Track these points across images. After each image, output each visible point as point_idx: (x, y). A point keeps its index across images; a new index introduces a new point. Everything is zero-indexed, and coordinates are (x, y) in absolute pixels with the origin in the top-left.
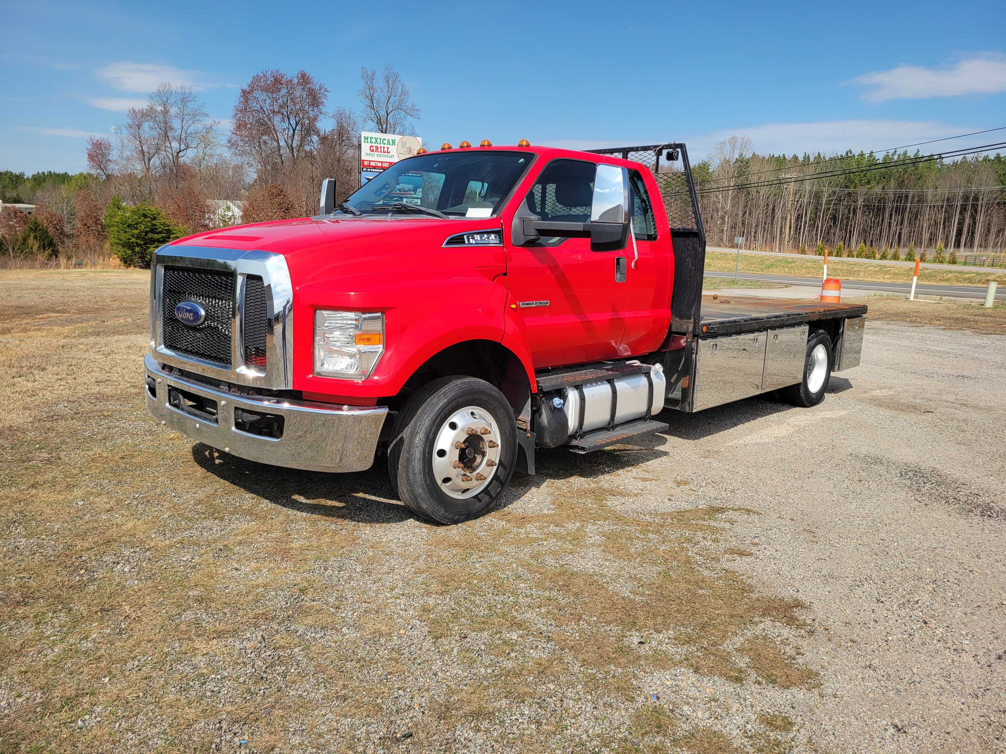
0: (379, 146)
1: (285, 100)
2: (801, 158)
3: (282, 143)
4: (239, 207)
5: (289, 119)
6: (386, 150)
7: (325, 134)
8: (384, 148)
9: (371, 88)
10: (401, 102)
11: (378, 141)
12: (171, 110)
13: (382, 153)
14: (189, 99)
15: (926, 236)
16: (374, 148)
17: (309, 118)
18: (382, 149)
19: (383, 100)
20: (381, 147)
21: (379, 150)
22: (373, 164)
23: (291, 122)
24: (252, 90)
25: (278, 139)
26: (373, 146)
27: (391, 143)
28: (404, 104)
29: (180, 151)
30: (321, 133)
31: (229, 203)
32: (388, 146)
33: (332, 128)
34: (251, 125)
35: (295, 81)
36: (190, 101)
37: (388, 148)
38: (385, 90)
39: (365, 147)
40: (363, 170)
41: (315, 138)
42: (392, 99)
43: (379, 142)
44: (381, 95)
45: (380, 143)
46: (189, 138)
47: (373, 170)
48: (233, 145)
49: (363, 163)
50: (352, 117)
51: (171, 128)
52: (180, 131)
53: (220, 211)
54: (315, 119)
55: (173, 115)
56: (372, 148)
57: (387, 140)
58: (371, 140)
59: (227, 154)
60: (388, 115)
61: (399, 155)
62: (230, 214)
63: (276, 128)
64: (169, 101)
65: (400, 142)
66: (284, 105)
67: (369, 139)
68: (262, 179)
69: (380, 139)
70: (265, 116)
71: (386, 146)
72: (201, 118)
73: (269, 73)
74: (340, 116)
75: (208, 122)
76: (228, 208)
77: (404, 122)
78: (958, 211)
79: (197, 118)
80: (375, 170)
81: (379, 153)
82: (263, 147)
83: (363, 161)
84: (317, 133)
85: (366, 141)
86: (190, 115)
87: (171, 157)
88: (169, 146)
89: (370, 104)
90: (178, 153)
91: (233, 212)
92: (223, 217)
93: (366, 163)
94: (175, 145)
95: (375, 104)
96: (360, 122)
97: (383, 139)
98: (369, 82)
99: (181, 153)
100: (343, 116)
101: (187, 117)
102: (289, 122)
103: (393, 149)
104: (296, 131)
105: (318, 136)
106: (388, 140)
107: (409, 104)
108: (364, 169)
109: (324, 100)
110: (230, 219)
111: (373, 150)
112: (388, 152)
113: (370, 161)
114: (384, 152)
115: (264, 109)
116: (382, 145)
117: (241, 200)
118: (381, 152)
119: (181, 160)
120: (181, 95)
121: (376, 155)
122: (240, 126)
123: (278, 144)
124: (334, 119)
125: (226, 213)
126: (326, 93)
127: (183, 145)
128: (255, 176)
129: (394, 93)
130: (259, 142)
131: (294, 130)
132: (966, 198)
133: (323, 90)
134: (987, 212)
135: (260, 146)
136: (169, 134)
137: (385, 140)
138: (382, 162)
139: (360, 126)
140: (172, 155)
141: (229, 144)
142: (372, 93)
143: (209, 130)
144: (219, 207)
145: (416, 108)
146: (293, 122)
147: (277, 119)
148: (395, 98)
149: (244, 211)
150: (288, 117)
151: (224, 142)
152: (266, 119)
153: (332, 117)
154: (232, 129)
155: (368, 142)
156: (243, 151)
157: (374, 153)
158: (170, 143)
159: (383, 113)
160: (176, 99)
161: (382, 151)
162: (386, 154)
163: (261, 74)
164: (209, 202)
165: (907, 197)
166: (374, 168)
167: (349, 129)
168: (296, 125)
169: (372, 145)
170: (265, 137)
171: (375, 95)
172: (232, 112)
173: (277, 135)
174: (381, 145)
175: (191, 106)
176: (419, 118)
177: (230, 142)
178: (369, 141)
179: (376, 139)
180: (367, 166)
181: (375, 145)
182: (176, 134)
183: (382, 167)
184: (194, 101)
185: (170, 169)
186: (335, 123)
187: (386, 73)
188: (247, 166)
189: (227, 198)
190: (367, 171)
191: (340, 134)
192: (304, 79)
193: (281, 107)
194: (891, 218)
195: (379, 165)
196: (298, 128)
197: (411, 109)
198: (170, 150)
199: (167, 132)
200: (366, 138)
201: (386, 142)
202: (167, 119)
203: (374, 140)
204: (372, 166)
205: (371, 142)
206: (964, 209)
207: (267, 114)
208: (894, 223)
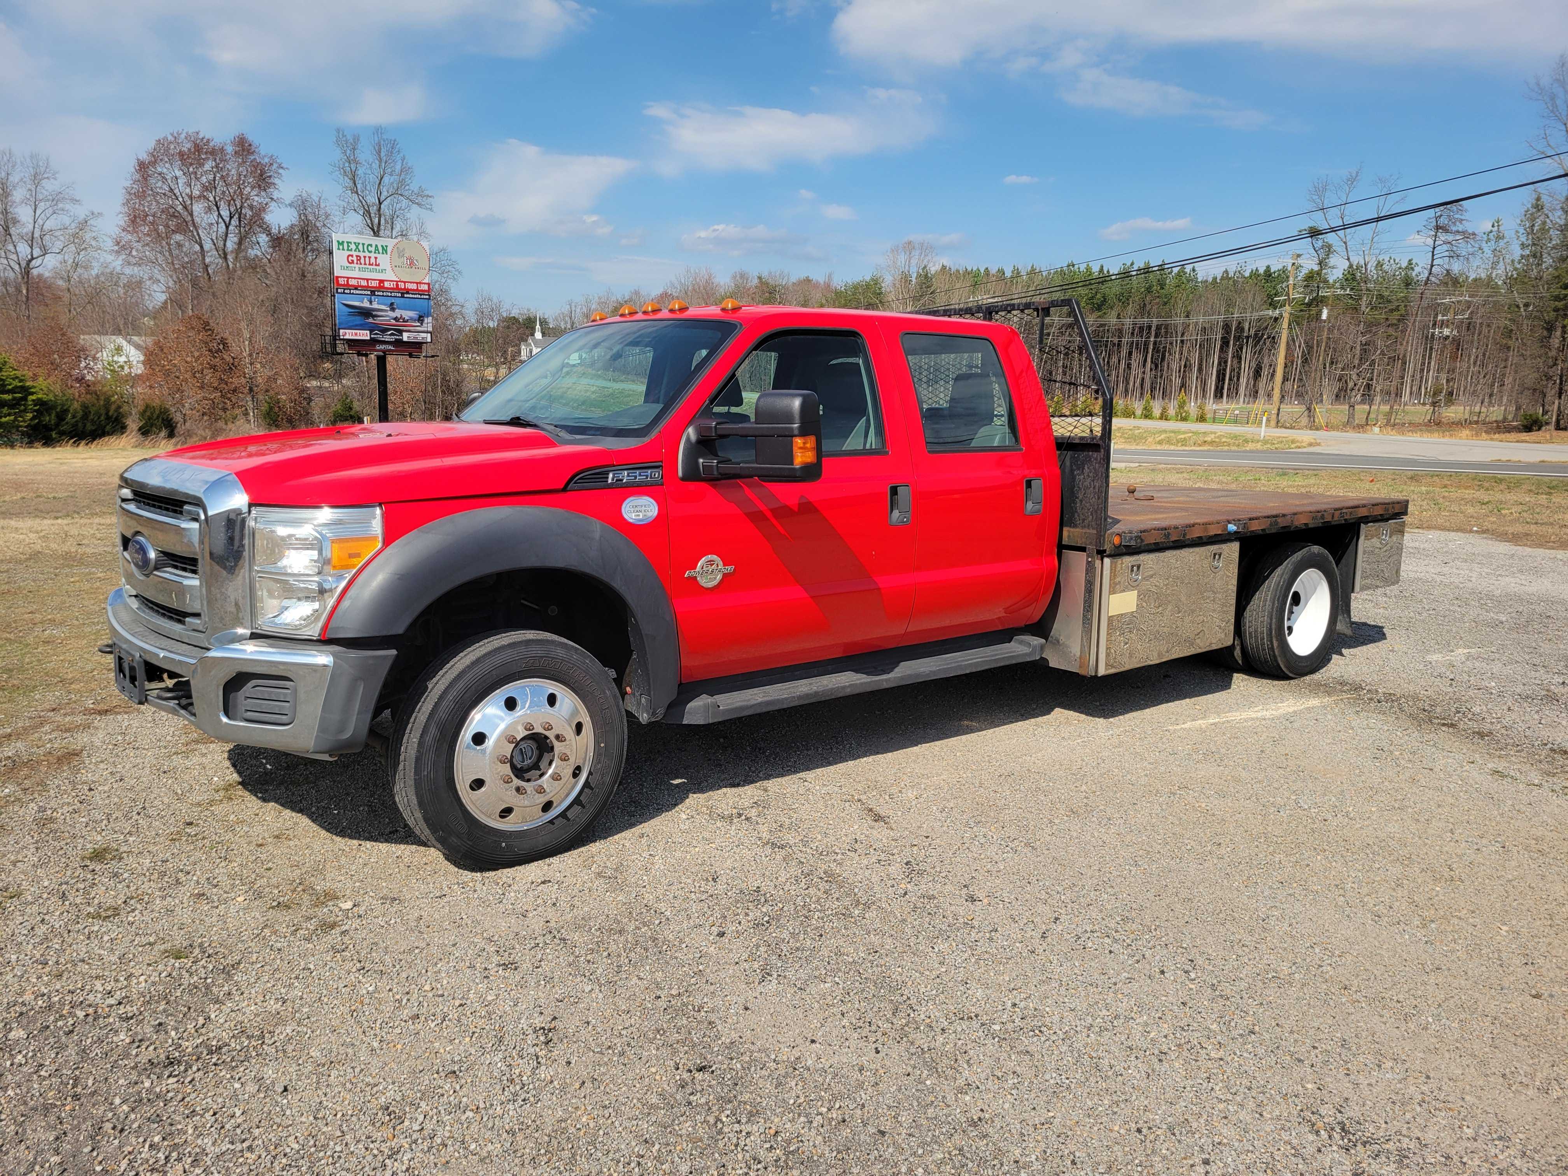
0: (362, 254)
1: (211, 177)
2: (1008, 274)
3: (207, 246)
4: (137, 347)
5: (218, 208)
6: (373, 260)
7: (279, 233)
8: (370, 258)
9: (352, 160)
10: (402, 183)
11: (360, 247)
12: (14, 193)
13: (367, 266)
14: (46, 176)
15: (1177, 381)
16: (355, 259)
17: (251, 207)
18: (367, 259)
19: (373, 179)
20: (365, 257)
21: (362, 261)
22: (353, 282)
23: (222, 213)
24: (154, 163)
25: (200, 238)
26: (352, 256)
27: (381, 251)
28: (407, 187)
29: (33, 259)
30: (273, 231)
31: (120, 340)
32: (377, 255)
33: (290, 223)
34: (154, 216)
35: (230, 149)
36: (48, 178)
37: (376, 258)
38: (375, 165)
39: (340, 258)
40: (337, 292)
41: (263, 238)
42: (386, 179)
43: (361, 250)
44: (368, 173)
45: (364, 251)
46: (47, 237)
47: (354, 292)
48: (123, 248)
49: (338, 281)
50: (322, 205)
51: (15, 221)
52: (31, 227)
53: (105, 355)
54: (263, 209)
55: (17, 200)
56: (350, 258)
57: (374, 246)
58: (348, 246)
59: (117, 263)
60: (380, 203)
61: (395, 269)
62: (122, 359)
63: (197, 220)
64: (11, 178)
65: (395, 250)
66: (210, 187)
67: (345, 245)
68: (175, 301)
69: (363, 244)
70: (177, 203)
71: (373, 255)
72: (67, 207)
73: (183, 136)
74: (302, 205)
75: (81, 212)
76: (119, 350)
77: (408, 215)
78: (1218, 346)
79: (60, 205)
80: (358, 292)
81: (363, 266)
82: (175, 252)
83: (337, 277)
84: (267, 231)
85: (341, 247)
86: (48, 200)
87: (17, 267)
88: (13, 250)
89: (351, 184)
90: (30, 261)
91: (127, 356)
92: (111, 366)
93: (341, 281)
94: (23, 249)
95: (359, 186)
96: (338, 213)
97: (368, 245)
98: (348, 152)
99: (34, 262)
100: (308, 204)
101: (42, 204)
102: (219, 214)
103: (384, 260)
104: (231, 228)
105: (269, 234)
106: (376, 246)
107: (414, 186)
108: (339, 291)
109: (276, 181)
110: (122, 367)
111: (353, 262)
112: (376, 265)
113: (348, 278)
114: (370, 264)
115: (177, 191)
116: (367, 254)
117: (140, 335)
118: (365, 264)
119: (35, 272)
120: (31, 169)
121: (357, 269)
122: (135, 220)
123: (202, 247)
124: (293, 209)
125: (115, 358)
126: (281, 171)
127: (38, 250)
128: (162, 297)
129: (390, 170)
130: (169, 244)
131: (227, 227)
132: (1227, 327)
133: (275, 166)
134: (1256, 346)
135: (170, 250)
136: (13, 231)
137: (371, 245)
138: (367, 280)
139: (337, 219)
140: (19, 264)
141: (116, 248)
142: (353, 169)
143: (83, 225)
144: (102, 348)
145: (426, 193)
146: (225, 213)
147: (198, 208)
148: (392, 178)
149: (145, 355)
150: (216, 205)
151: (109, 244)
152: (180, 208)
153: (290, 205)
154: (122, 223)
155: (343, 249)
156: (141, 259)
157: (355, 265)
158: (15, 246)
159: (372, 199)
160: (22, 175)
161: (367, 262)
162: (374, 267)
163: (170, 138)
164: (85, 339)
165: (1150, 327)
166: (356, 288)
167: (318, 224)
168: (231, 218)
169: (350, 253)
170: (178, 237)
171: (360, 172)
172: (120, 197)
173: (198, 234)
174: (364, 254)
175: (49, 186)
176: (431, 209)
177: (118, 243)
178: (346, 247)
179: (357, 245)
180: (344, 285)
181: (355, 254)
182: (25, 230)
183: (368, 286)
184: (55, 179)
185: (16, 288)
186: (296, 214)
187: (376, 139)
188: (148, 283)
189: (118, 331)
190: (344, 293)
191: (305, 234)
192: (244, 147)
193: (205, 188)
194: (1130, 359)
195: (364, 283)
196: (233, 222)
197: (418, 195)
198: (14, 257)
199: (8, 227)
200: (340, 243)
201: (373, 249)
202: (8, 207)
203: (353, 247)
204: (352, 286)
205: (348, 250)
206: (1225, 343)
207: (181, 199)
208: (1134, 365)
